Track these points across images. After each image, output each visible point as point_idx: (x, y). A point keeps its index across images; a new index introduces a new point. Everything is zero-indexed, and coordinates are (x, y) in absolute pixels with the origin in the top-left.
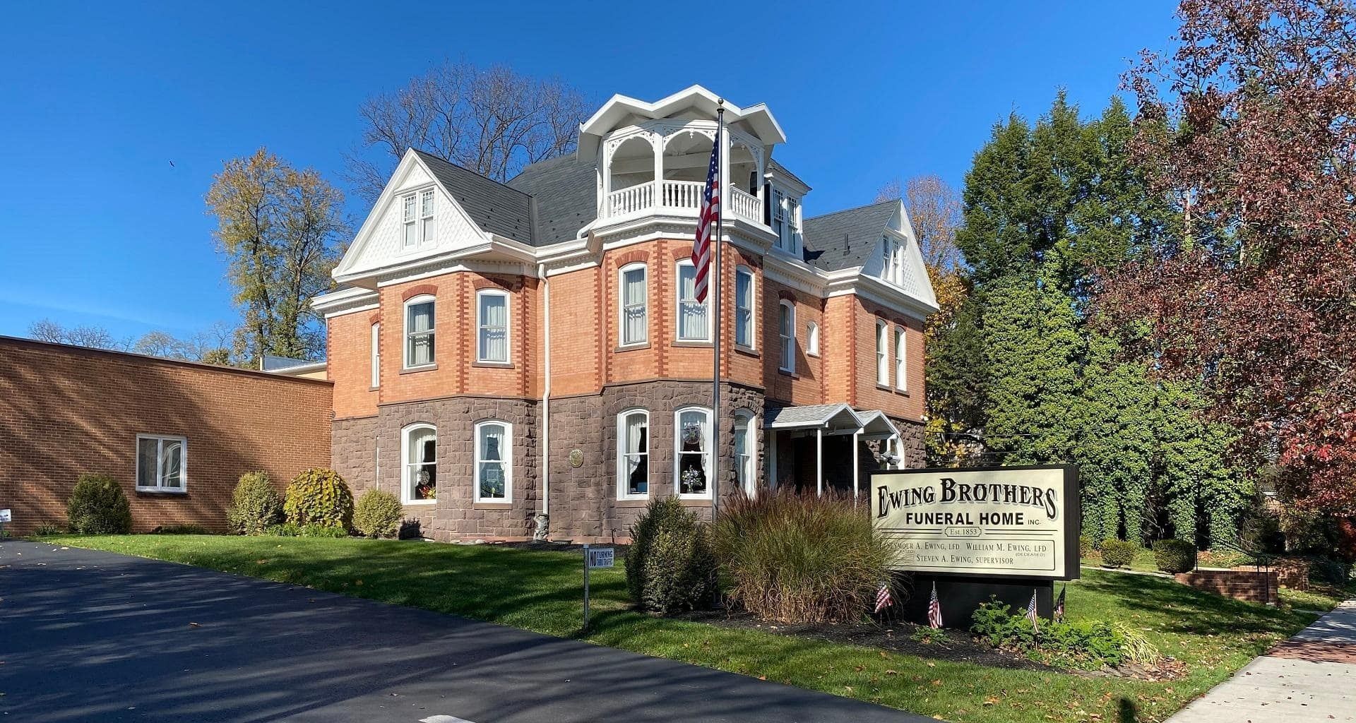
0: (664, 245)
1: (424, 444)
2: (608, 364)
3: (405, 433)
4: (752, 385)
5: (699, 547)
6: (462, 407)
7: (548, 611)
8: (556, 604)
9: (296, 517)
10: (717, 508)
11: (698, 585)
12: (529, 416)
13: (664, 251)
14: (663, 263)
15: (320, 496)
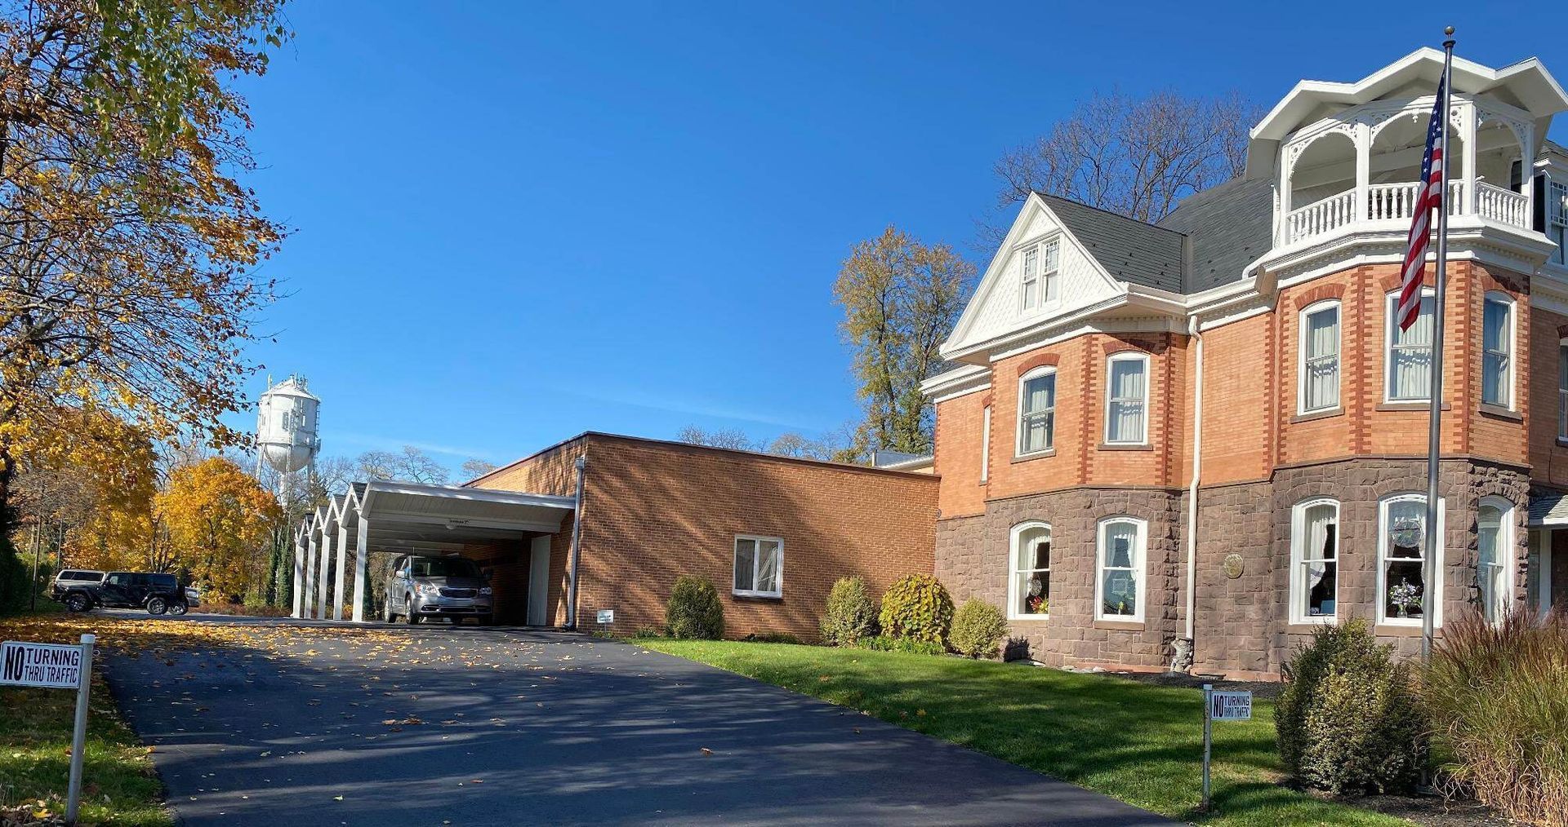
0: (1368, 273)
1: (1037, 546)
2: (1280, 438)
3: (1015, 534)
4: (1508, 462)
5: (1397, 699)
6: (1082, 500)
7: (1154, 775)
8: (1169, 765)
9: (891, 629)
10: (1431, 640)
11: (1393, 757)
12: (1170, 510)
13: (1368, 281)
14: (1366, 297)
15: (918, 606)
